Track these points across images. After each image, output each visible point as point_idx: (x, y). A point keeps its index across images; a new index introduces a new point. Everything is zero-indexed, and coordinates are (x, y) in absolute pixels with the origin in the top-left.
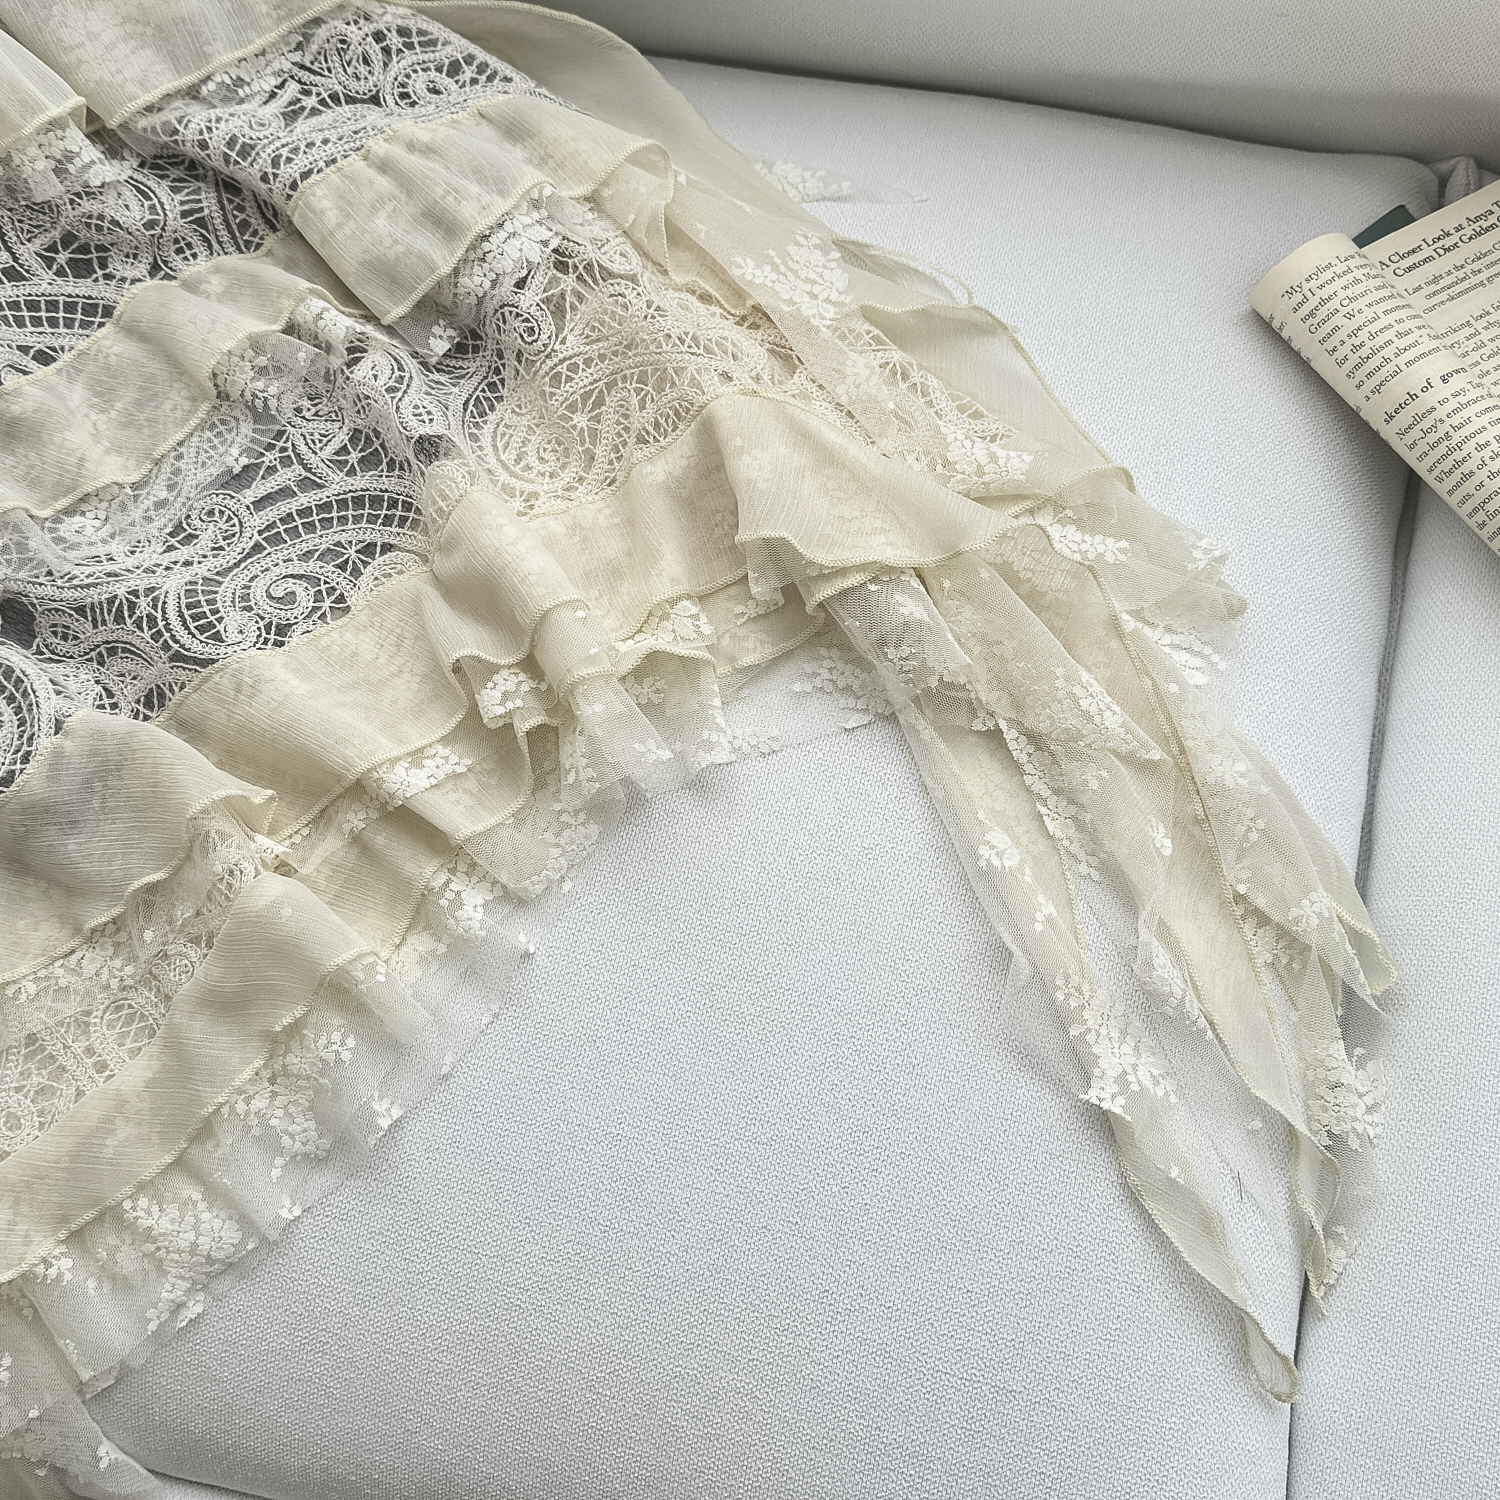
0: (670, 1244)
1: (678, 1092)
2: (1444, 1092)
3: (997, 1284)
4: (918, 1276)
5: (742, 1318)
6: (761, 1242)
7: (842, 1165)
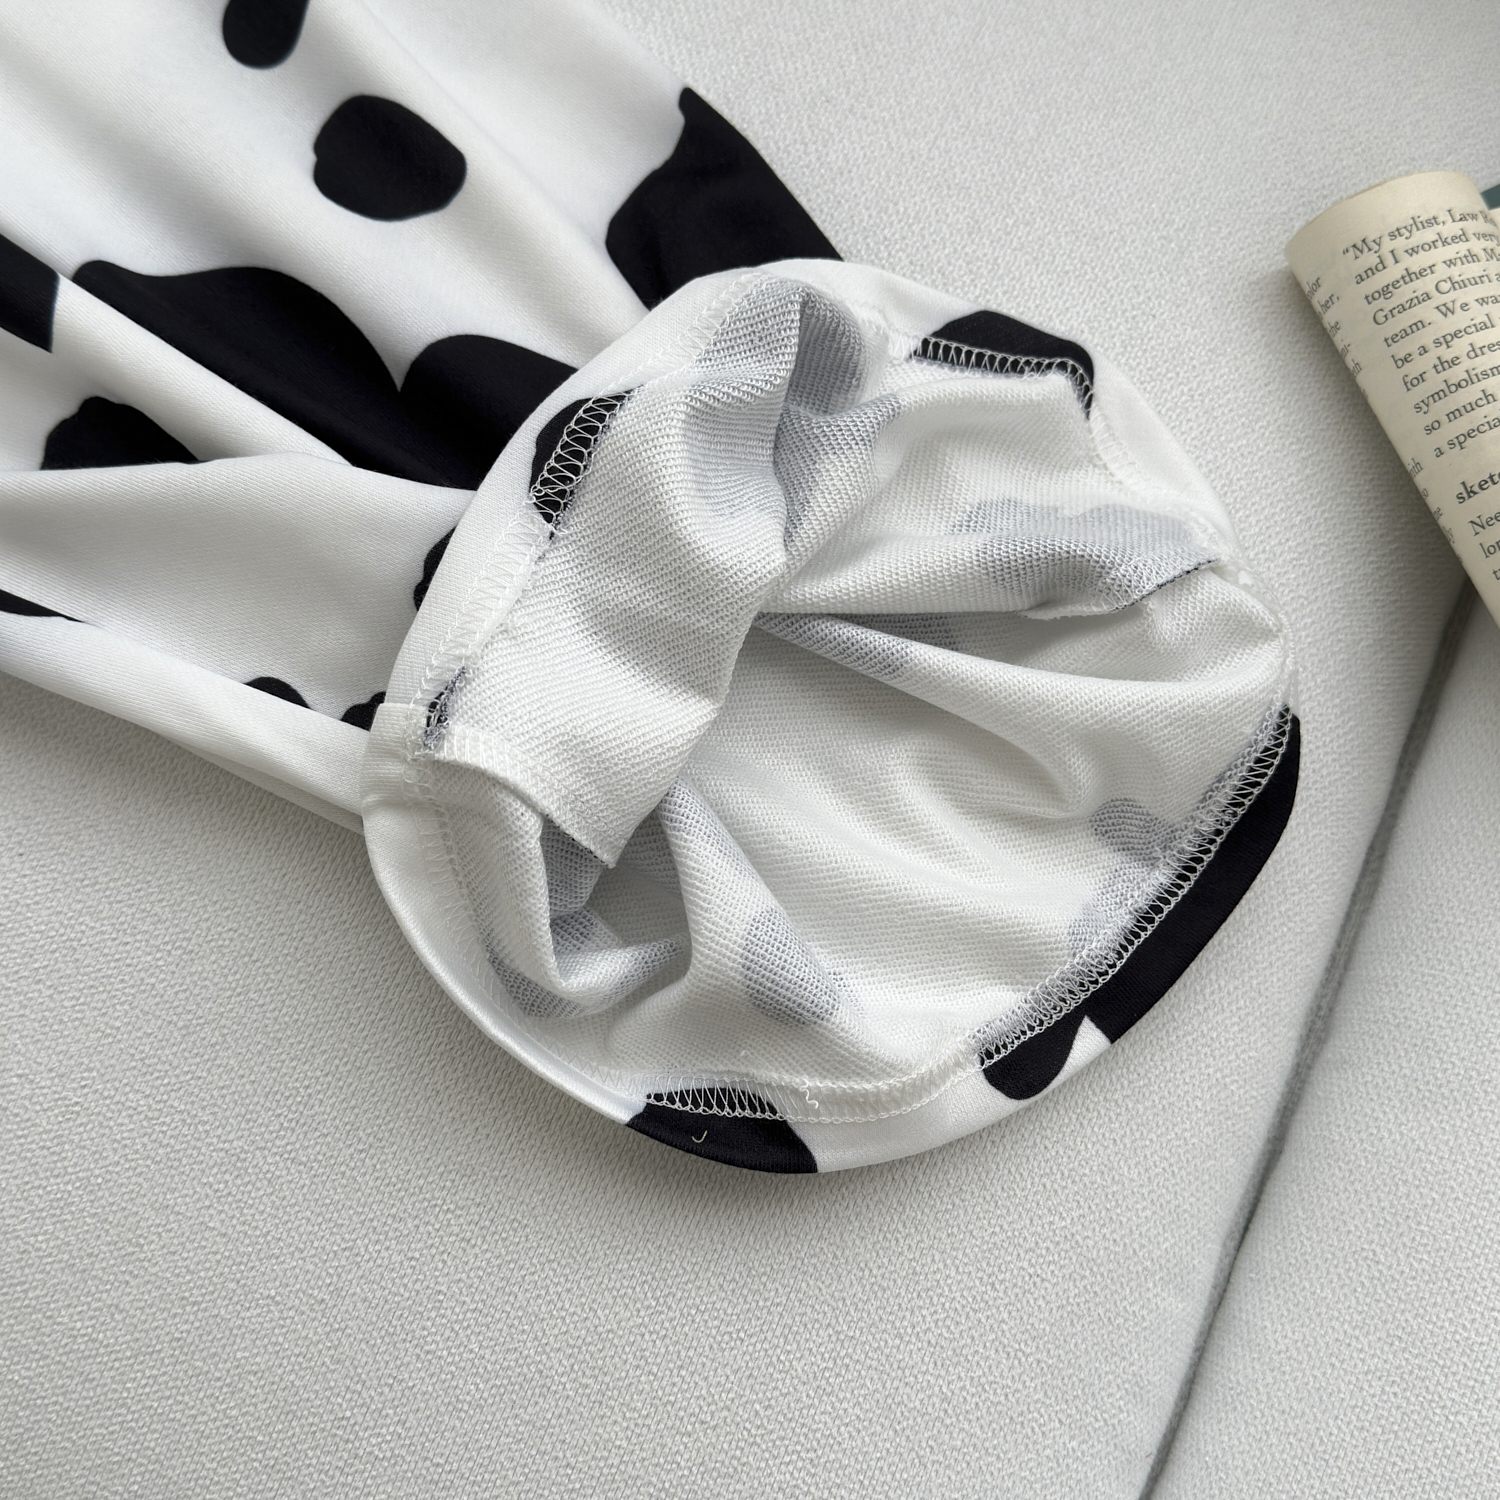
0: (119, 1293)
1: (186, 1054)
2: (1408, 1289)
3: (616, 1461)
4: (495, 1424)
5: (207, 1432)
6: (260, 1320)
7: (417, 1222)
